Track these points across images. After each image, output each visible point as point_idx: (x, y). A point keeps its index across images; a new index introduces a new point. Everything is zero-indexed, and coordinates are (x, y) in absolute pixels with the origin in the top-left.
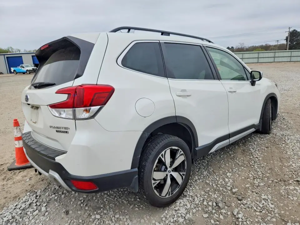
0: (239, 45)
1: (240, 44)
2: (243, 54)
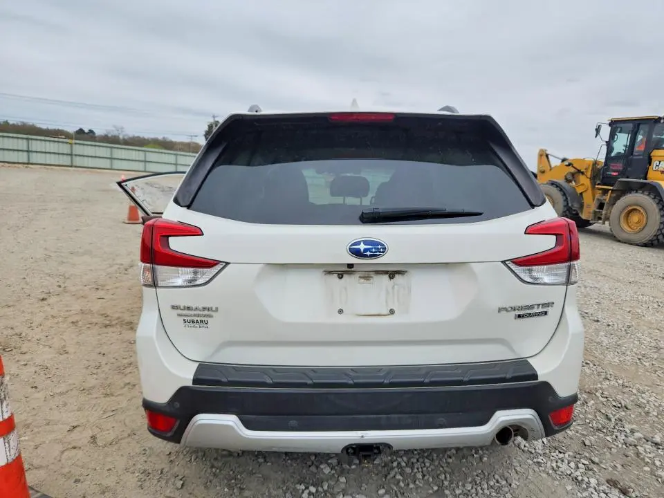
0: (114, 129)
1: (115, 127)
2: (111, 148)
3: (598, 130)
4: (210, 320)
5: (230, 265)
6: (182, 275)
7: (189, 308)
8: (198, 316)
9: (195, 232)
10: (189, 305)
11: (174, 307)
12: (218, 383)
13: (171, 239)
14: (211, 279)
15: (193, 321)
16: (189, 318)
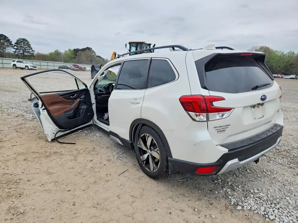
3: (126, 45)
4: (226, 129)
5: (235, 109)
6: (217, 116)
7: (221, 127)
8: (223, 129)
9: (222, 99)
10: (221, 125)
11: (215, 127)
12: (236, 149)
13: (213, 103)
14: (230, 115)
15: (221, 131)
16: (219, 130)
